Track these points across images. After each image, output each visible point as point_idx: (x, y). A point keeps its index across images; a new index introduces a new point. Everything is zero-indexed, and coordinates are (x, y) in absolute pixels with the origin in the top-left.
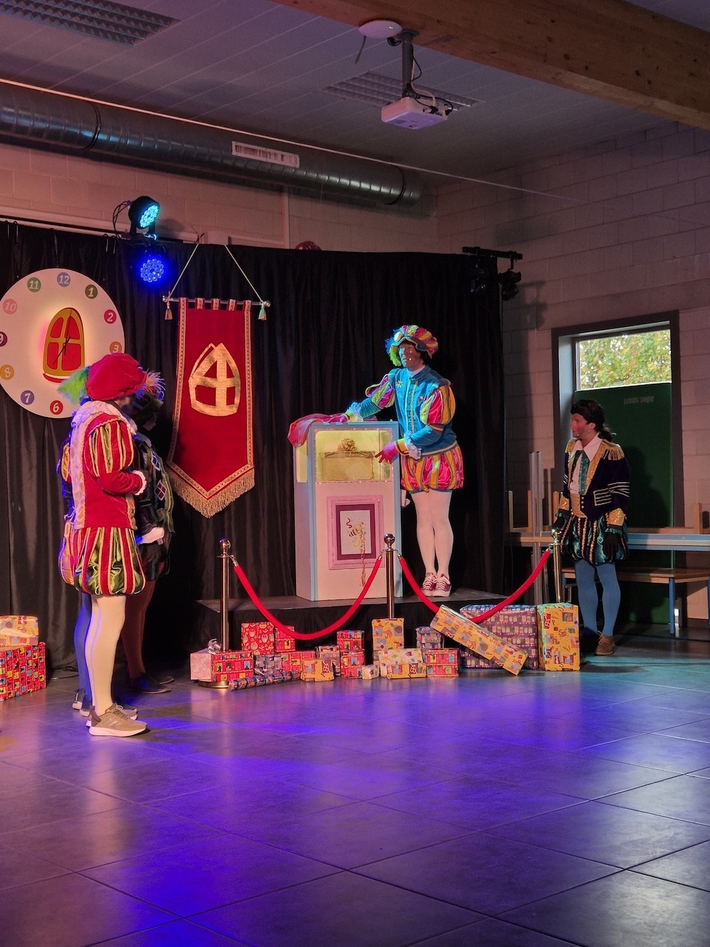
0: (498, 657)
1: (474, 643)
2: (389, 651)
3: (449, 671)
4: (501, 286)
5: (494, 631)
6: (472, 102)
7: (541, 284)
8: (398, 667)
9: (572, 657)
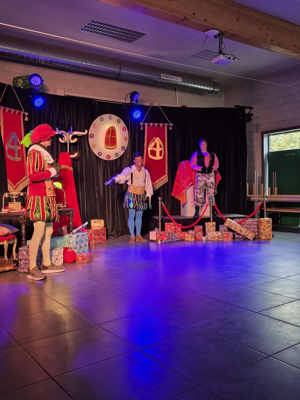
0: (246, 234)
1: (238, 230)
2: (211, 232)
3: (230, 238)
4: (246, 118)
5: (244, 226)
7: (258, 118)
8: (214, 237)
9: (269, 235)
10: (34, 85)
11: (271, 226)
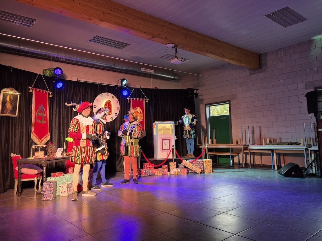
0: (195, 170)
1: (190, 167)
2: (173, 169)
3: (185, 173)
4: (195, 95)
5: (195, 165)
6: (188, 60)
7: (202, 95)
8: (175, 172)
9: (211, 170)
10: (57, 75)
11: (211, 164)
